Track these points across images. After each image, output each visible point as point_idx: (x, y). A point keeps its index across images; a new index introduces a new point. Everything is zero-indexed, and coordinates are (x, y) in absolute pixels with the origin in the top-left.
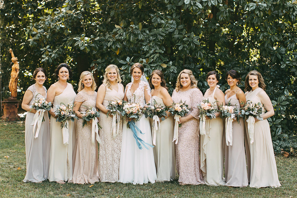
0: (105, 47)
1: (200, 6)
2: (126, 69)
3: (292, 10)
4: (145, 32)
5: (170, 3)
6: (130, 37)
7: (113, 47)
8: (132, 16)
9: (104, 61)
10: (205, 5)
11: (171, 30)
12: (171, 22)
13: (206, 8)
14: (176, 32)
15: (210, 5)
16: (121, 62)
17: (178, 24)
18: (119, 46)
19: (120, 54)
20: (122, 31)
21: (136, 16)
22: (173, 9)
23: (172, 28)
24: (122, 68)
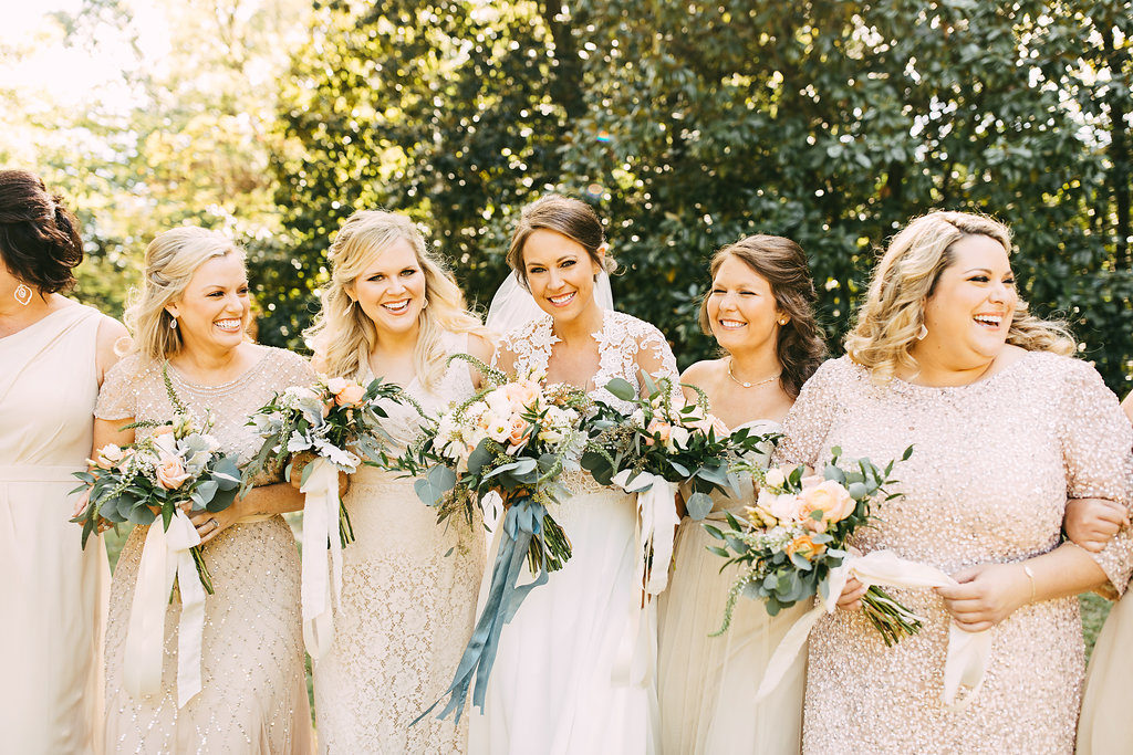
0: (644, 266)
1: (866, 162)
2: (688, 313)
3: (1089, 170)
4: (731, 228)
5: (791, 162)
6: (698, 239)
7: (661, 263)
8: (706, 197)
9: (641, 296)
10: (877, 159)
11: (792, 223)
12: (792, 205)
13: (878, 167)
14: (804, 228)
15: (888, 159)
16: (678, 295)
17: (808, 210)
18: (673, 261)
19: (676, 281)
20: (680, 224)
21: (715, 198)
22: (799, 177)
23: (793, 218)
24: (680, 310)
